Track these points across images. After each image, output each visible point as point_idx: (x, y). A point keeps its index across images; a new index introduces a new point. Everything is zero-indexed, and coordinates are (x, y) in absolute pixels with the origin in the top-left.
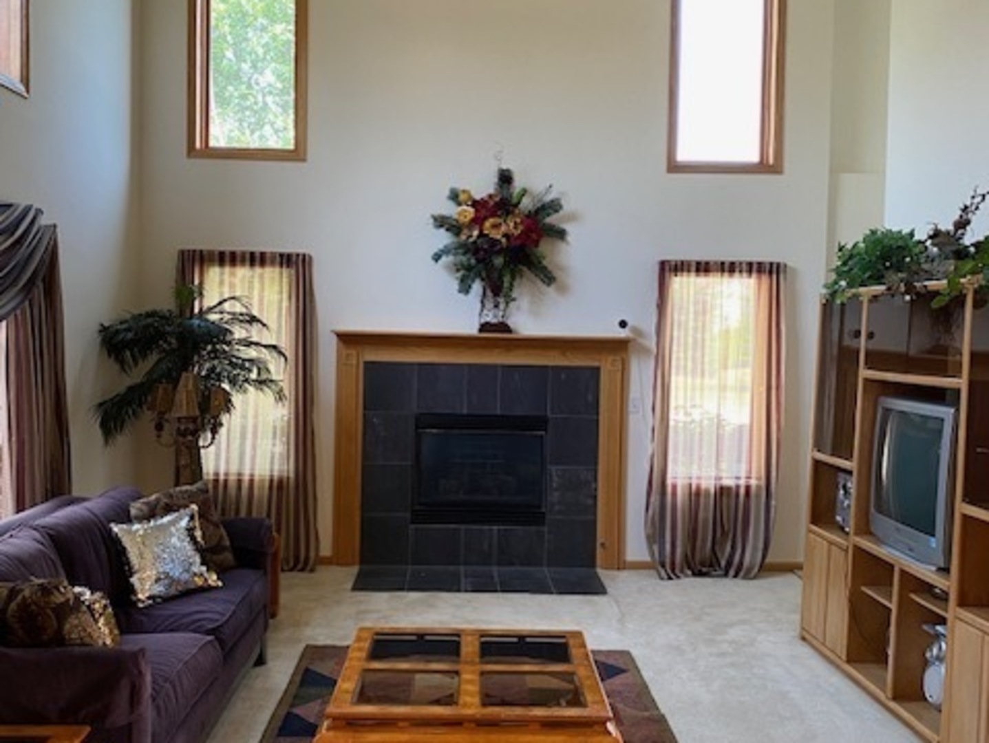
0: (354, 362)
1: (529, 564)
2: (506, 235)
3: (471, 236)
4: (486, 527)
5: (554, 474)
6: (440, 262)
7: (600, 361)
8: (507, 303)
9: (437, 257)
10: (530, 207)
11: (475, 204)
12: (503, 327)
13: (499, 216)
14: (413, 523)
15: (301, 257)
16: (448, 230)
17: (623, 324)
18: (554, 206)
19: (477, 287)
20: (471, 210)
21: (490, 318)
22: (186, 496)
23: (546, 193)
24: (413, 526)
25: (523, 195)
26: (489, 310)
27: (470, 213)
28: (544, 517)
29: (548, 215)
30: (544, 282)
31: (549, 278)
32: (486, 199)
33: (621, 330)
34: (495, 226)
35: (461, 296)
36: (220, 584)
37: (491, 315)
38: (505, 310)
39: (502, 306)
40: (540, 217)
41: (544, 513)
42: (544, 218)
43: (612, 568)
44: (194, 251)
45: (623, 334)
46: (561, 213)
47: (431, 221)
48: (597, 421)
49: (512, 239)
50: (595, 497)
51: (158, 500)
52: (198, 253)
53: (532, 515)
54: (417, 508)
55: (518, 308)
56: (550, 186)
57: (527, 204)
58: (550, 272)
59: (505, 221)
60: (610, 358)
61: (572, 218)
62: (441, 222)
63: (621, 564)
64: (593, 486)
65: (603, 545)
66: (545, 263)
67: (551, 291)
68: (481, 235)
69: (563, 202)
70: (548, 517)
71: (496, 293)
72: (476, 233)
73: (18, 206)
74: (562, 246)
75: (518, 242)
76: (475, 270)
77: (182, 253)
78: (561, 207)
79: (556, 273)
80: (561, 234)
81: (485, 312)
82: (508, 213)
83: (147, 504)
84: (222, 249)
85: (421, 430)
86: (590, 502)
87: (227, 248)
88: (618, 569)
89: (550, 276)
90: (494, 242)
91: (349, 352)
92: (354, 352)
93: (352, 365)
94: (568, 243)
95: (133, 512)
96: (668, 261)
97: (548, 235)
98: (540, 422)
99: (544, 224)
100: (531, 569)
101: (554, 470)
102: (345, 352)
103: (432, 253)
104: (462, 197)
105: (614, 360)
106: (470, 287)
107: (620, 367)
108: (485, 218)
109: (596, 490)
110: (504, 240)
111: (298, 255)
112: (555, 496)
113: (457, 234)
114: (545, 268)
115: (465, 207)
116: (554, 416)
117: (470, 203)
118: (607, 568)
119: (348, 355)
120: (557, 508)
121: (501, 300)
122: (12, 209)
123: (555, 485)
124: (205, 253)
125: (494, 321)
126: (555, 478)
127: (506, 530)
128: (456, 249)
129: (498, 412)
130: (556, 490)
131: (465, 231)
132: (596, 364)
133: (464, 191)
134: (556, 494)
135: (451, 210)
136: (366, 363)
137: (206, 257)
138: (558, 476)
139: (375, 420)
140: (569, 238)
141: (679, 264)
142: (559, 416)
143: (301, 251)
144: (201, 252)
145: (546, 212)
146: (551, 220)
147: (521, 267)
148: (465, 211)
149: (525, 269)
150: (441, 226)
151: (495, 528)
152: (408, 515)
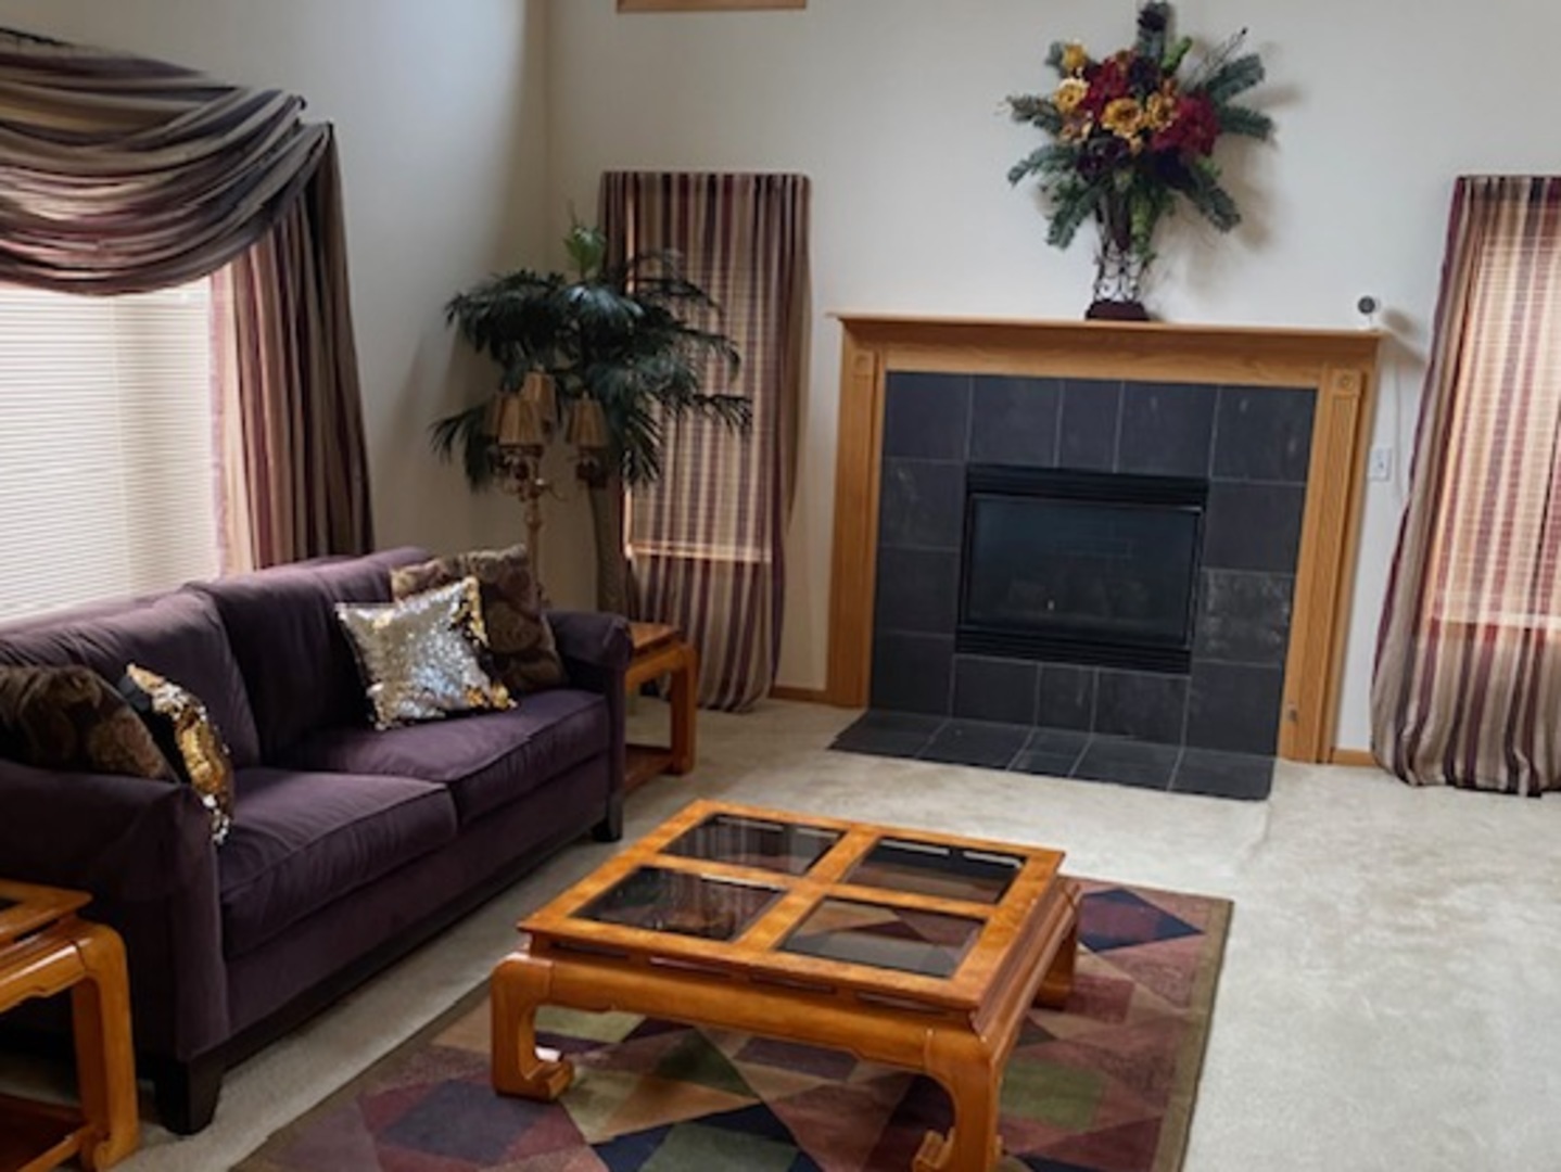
0: (870, 372)
1: (1149, 738)
2: (1144, 133)
3: (1079, 135)
4: (1081, 668)
5: (1211, 581)
6: (1021, 183)
7: (1318, 377)
8: (1145, 265)
9: (1016, 176)
10: (1201, 76)
11: (1091, 71)
12: (1133, 310)
13: (1132, 96)
14: (958, 649)
15: (789, 181)
16: (1039, 124)
17: (1367, 306)
18: (1246, 71)
19: (1088, 235)
20: (1082, 84)
21: (1112, 291)
22: (483, 566)
23: (1232, 47)
24: (956, 656)
25: (1184, 51)
26: (1111, 278)
27: (1080, 90)
28: (1188, 660)
29: (1235, 91)
30: (1216, 224)
31: (1224, 213)
32: (1113, 60)
33: (1364, 317)
34: (1126, 115)
35: (1054, 250)
36: (513, 704)
37: (1113, 285)
38: (1138, 278)
39: (1134, 270)
40: (1217, 94)
41: (1188, 653)
42: (1225, 98)
43: (1307, 761)
44: (625, 175)
45: (1363, 324)
46: (1260, 85)
47: (1009, 108)
48: (1303, 491)
49: (1155, 139)
50: (1285, 632)
51: (436, 569)
52: (630, 177)
53: (1169, 654)
54: (964, 627)
55: (1168, 275)
56: (1244, 32)
57: (1192, 69)
58: (1230, 203)
59: (1144, 103)
60: (1338, 374)
61: (1288, 96)
62: (1027, 110)
63: (1325, 754)
64: (1286, 610)
65: (1294, 715)
66: (1221, 183)
67: (1232, 239)
68: (1097, 131)
69: (1265, 64)
70: (1195, 660)
71: (1124, 247)
72: (1086, 129)
73: (245, 91)
74: (1261, 151)
75: (1166, 143)
76: (1084, 199)
77: (608, 176)
78: (1261, 74)
79: (1240, 207)
80: (1259, 128)
81: (1105, 281)
82: (1152, 88)
83: (415, 574)
84: (666, 169)
85: (976, 496)
86: (1278, 639)
87: (677, 167)
88: (1319, 761)
89: (1228, 212)
90: (1119, 143)
91: (863, 352)
92: (870, 355)
93: (866, 377)
94: (1273, 144)
95: (395, 584)
96: (1473, 179)
97: (1234, 130)
98: (1191, 491)
99: (1227, 109)
100: (1153, 746)
101: (1213, 577)
102: (855, 353)
103: (1008, 169)
104: (1069, 59)
105: (1346, 377)
106: (1072, 234)
107: (1357, 391)
108: (1109, 99)
109: (1289, 618)
110: (1136, 142)
111: (785, 177)
112: (1210, 624)
113: (1056, 132)
114: (1220, 193)
115: (1071, 81)
116: (1221, 479)
117: (1080, 70)
118: (1293, 759)
119: (860, 359)
120: (1213, 644)
121: (1134, 258)
122: (231, 95)
123: (1211, 605)
124: (641, 177)
125: (1118, 298)
126: (1213, 590)
127: (1114, 675)
128: (1050, 158)
129: (1115, 469)
130: (1213, 614)
131: (1071, 126)
132: (1310, 383)
133: (1071, 48)
134: (1213, 620)
135: (1047, 85)
136: (890, 374)
137: (643, 185)
138: (1220, 587)
139: (902, 475)
140: (1279, 136)
141: (1495, 182)
142: (1231, 480)
143: (790, 170)
144: (636, 175)
145: (1229, 85)
146: (1242, 99)
147: (1171, 191)
148: (1072, 87)
149: (1180, 195)
150: (1029, 118)
151: (1097, 669)
152: (951, 637)
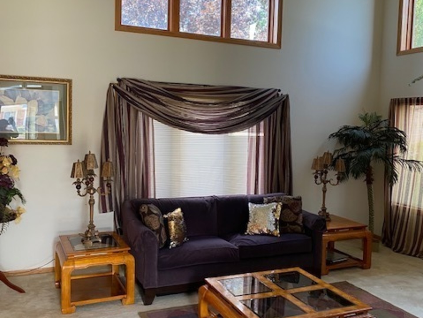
22: (286, 199)
36: (279, 235)
51: (273, 198)
52: (397, 100)
77: (392, 100)
83: (269, 199)
84: (406, 97)
87: (408, 97)
95: (264, 201)
137: (400, 102)
